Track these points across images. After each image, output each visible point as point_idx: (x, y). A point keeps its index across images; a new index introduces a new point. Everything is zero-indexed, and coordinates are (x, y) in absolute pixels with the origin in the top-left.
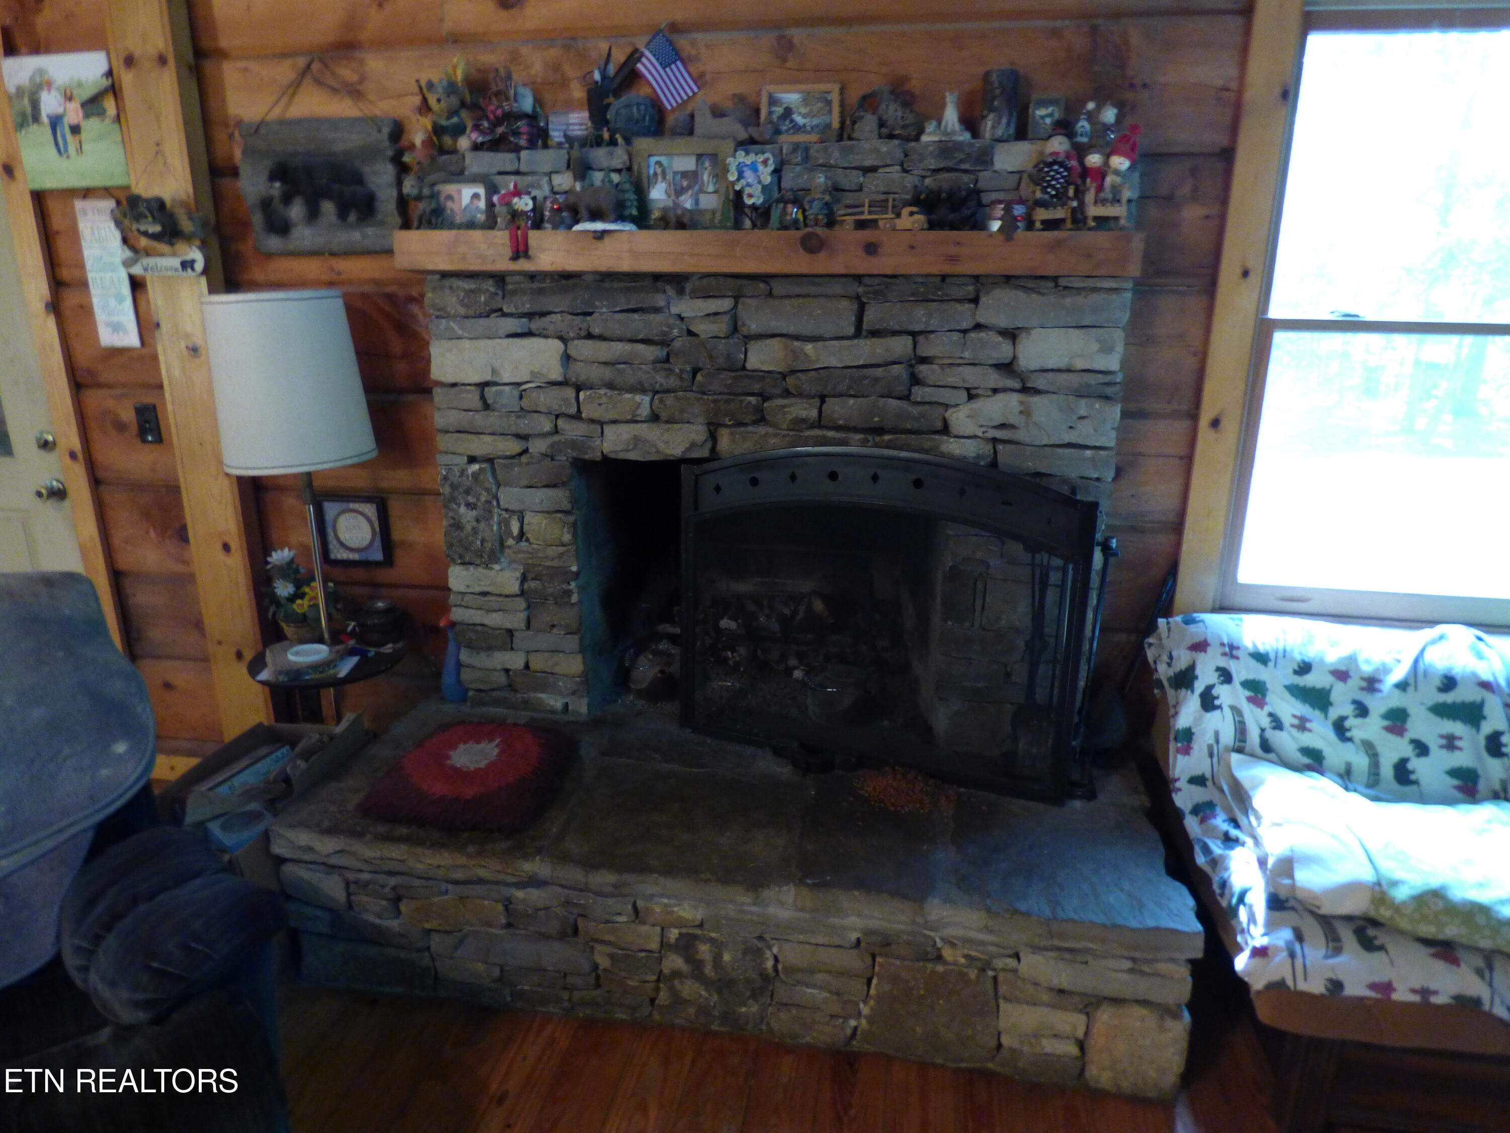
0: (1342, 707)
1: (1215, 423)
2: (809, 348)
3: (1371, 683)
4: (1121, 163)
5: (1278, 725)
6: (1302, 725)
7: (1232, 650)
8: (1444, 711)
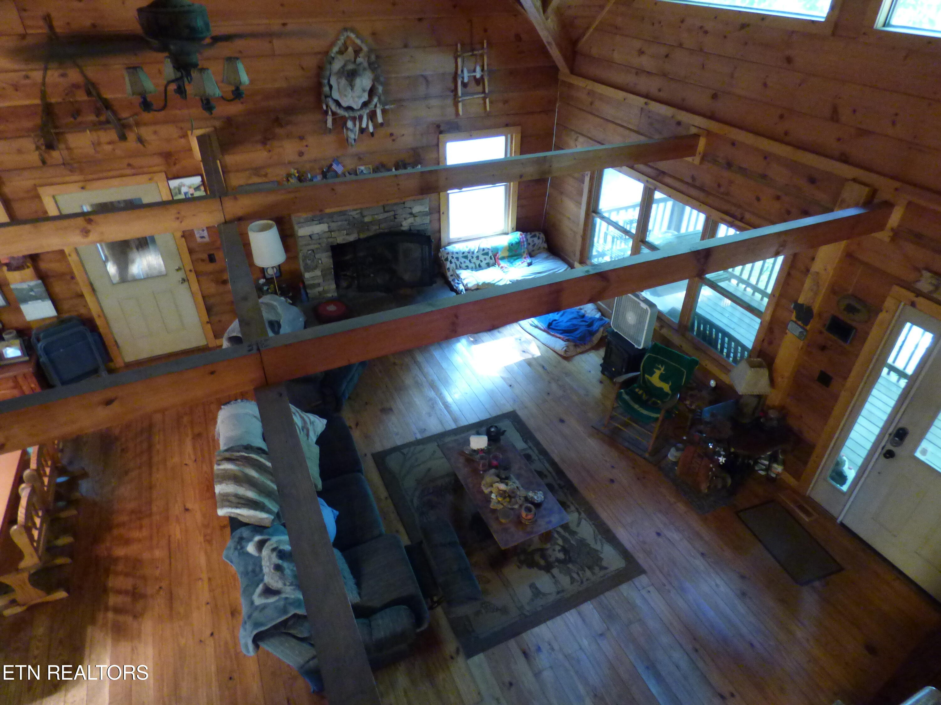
0: (470, 258)
1: (443, 213)
2: (376, 216)
3: (473, 253)
5: (461, 263)
8: (483, 254)
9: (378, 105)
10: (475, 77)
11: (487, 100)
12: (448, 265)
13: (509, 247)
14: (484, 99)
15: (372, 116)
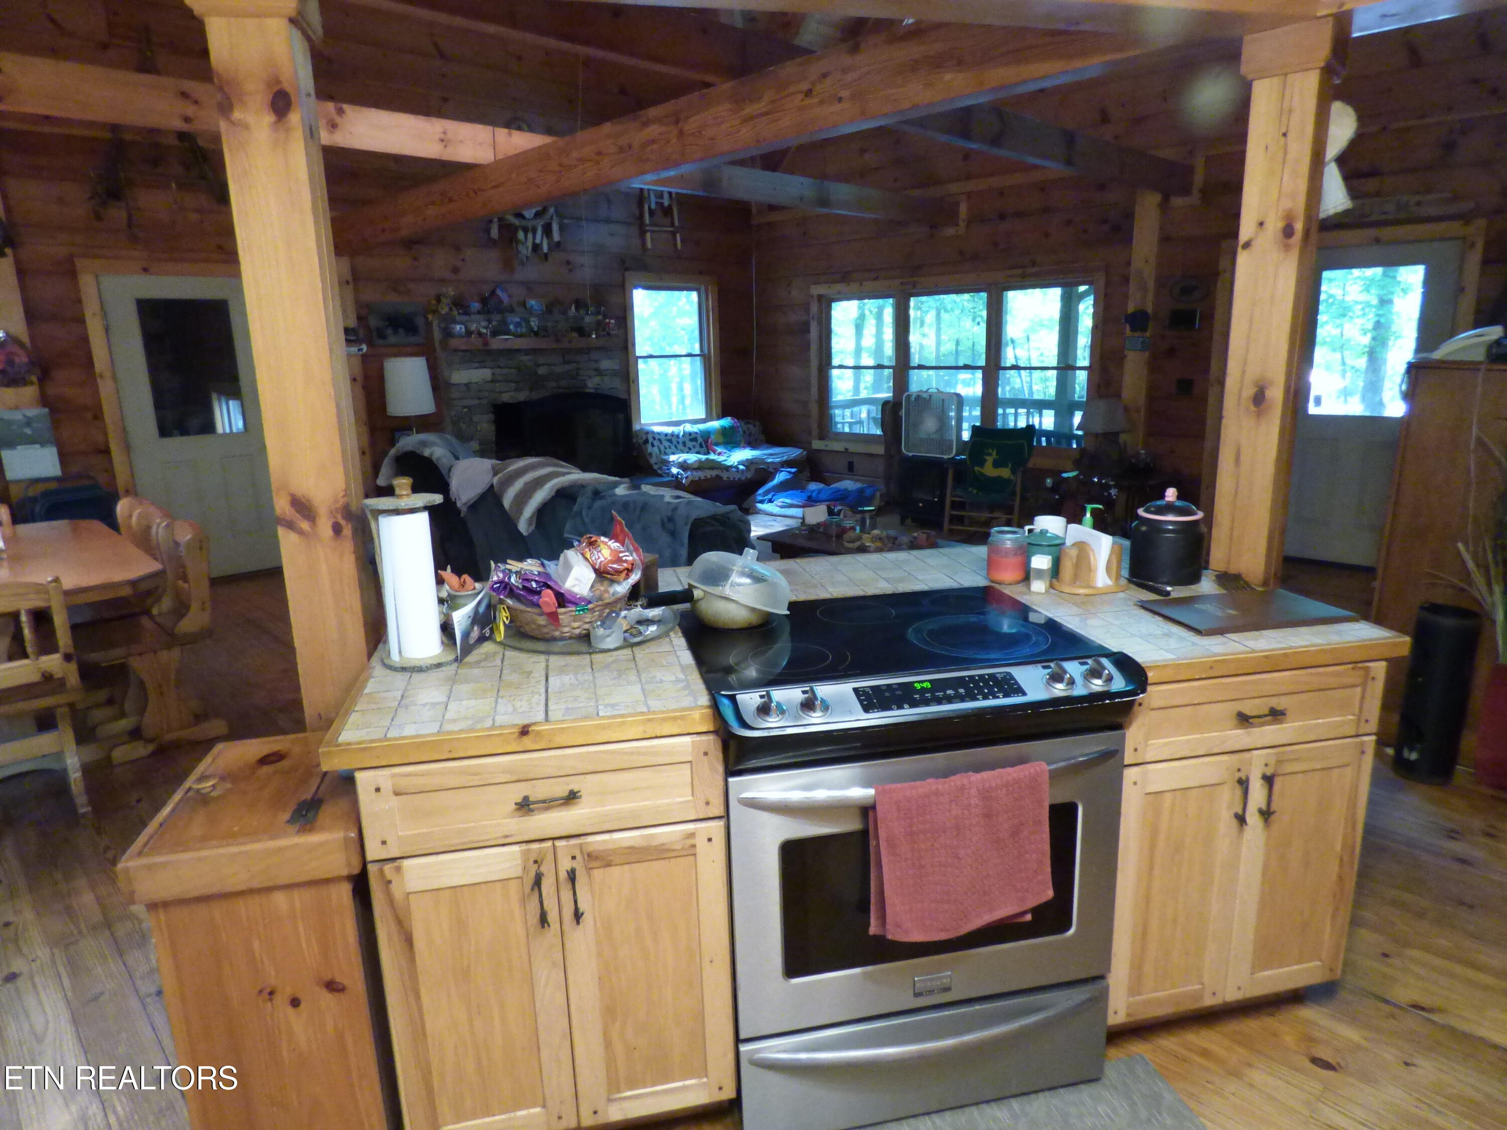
1: (633, 382)
2: (553, 367)
3: (678, 436)
4: (613, 321)
5: (666, 448)
6: (670, 447)
7: (653, 432)
8: (691, 440)
9: (554, 218)
10: (662, 204)
11: (678, 236)
12: (650, 449)
13: (722, 430)
14: (674, 234)
15: (547, 230)
